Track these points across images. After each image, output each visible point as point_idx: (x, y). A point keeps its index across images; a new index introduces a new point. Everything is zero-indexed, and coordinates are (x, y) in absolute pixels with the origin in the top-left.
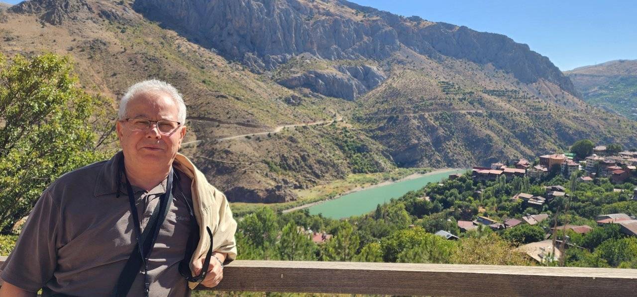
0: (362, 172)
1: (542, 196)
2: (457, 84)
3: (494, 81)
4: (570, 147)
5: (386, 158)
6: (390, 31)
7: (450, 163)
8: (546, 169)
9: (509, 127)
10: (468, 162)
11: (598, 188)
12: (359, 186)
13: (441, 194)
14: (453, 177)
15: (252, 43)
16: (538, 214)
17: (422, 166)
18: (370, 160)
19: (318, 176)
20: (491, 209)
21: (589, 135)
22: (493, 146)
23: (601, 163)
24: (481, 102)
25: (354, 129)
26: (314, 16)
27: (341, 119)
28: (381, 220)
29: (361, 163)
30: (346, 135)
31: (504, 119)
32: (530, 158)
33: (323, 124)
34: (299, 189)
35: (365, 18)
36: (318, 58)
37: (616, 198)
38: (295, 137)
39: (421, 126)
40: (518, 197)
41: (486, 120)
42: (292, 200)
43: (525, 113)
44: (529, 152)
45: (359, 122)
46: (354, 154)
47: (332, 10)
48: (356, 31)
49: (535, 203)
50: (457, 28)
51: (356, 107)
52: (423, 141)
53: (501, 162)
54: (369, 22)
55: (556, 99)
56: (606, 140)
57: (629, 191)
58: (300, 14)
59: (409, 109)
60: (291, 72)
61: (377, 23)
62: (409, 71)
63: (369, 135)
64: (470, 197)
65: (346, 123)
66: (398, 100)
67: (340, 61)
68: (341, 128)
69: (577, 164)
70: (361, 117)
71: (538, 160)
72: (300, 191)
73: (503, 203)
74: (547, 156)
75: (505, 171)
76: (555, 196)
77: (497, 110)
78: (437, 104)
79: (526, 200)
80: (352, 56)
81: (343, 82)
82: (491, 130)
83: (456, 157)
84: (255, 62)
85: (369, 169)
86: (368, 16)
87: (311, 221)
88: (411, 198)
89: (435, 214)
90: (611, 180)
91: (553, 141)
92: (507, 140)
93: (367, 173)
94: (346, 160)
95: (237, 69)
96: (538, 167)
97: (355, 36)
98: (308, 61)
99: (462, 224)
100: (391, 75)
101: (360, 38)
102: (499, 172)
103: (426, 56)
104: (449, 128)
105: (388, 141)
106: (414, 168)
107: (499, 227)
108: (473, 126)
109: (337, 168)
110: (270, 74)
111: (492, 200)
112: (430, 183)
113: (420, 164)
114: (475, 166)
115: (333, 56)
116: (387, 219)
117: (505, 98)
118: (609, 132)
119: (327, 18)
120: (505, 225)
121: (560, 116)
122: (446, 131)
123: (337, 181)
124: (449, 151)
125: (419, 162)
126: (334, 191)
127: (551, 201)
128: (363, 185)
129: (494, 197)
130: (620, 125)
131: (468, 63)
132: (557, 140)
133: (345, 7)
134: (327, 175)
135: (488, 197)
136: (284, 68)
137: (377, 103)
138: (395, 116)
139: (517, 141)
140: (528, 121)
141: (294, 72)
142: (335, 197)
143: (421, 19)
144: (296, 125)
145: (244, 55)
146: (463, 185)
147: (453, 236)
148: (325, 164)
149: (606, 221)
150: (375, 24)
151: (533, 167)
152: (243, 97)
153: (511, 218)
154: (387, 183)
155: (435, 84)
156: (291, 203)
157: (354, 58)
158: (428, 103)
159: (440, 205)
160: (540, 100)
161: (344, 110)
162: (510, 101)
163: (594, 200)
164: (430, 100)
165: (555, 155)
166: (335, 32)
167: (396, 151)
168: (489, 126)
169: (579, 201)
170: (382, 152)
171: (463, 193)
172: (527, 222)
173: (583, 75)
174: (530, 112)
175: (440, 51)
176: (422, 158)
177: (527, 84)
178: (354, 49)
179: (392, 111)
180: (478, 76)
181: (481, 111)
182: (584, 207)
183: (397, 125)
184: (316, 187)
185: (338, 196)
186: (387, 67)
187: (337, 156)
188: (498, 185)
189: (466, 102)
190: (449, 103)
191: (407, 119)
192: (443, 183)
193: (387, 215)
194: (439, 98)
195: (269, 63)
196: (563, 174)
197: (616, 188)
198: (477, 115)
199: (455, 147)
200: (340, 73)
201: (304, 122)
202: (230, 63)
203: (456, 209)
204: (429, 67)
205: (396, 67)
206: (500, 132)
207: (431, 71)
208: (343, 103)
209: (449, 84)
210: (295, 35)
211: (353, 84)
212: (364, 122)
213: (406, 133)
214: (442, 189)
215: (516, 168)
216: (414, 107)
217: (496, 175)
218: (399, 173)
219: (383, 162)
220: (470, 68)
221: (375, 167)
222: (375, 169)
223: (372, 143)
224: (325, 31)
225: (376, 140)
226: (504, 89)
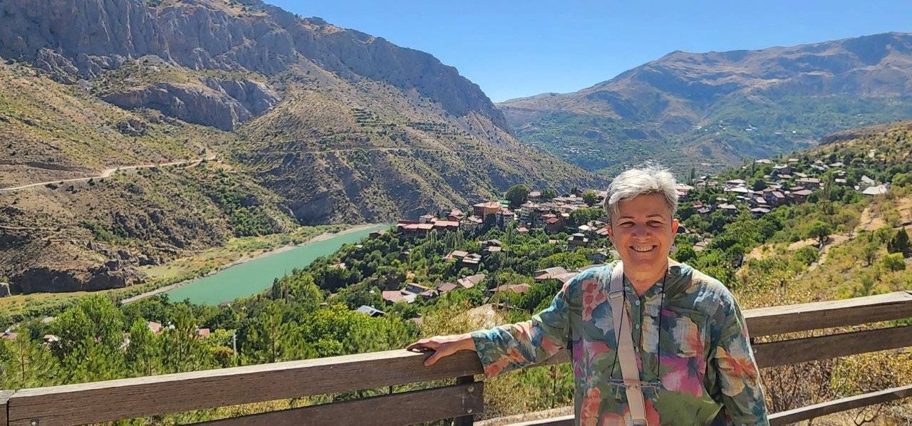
0: (250, 235)
1: (477, 253)
2: (375, 113)
3: (419, 111)
4: (505, 193)
5: (284, 213)
7: (370, 219)
8: (480, 221)
9: (438, 170)
10: (391, 215)
11: (534, 240)
12: (245, 254)
13: (358, 260)
14: (374, 236)
15: (52, 32)
16: (474, 275)
17: (334, 222)
18: (261, 217)
19: (179, 245)
20: (421, 273)
21: (522, 179)
22: (421, 193)
23: (536, 211)
24: (404, 137)
25: (235, 172)
27: (214, 157)
28: (281, 300)
29: (247, 222)
30: (222, 181)
31: (433, 159)
32: (463, 208)
33: (185, 165)
34: (148, 266)
35: (244, 12)
36: (172, 64)
37: (551, 250)
38: (137, 185)
39: (331, 168)
40: (451, 257)
41: (412, 161)
42: (138, 282)
43: (456, 153)
44: (461, 200)
45: (242, 162)
46: (236, 208)
48: (232, 30)
49: (470, 261)
50: (373, 39)
51: (237, 140)
52: (334, 188)
53: (431, 214)
54: (251, 18)
55: (488, 136)
56: (540, 185)
57: (563, 241)
59: (313, 145)
60: (127, 83)
62: (312, 92)
63: (257, 181)
64: (396, 260)
65: (223, 163)
66: (298, 131)
67: (208, 71)
68: (214, 171)
69: (512, 213)
70: (245, 154)
71: (471, 209)
72: (149, 268)
73: (435, 264)
74: (481, 205)
75: (435, 224)
76: (491, 252)
77: (424, 148)
78: (350, 139)
79: (460, 259)
80: (228, 66)
81: (214, 102)
82: (418, 173)
83: (377, 208)
84: (60, 64)
85: (261, 230)
86: (250, 10)
87: (173, 312)
88: (321, 266)
89: (353, 285)
90: (545, 230)
91: (487, 187)
92: (436, 186)
93: (257, 236)
94: (224, 218)
95: (25, 74)
96: (472, 218)
98: (156, 68)
99: (387, 295)
100: (287, 96)
101: (237, 39)
102: (429, 226)
103: (334, 72)
104: (367, 171)
105: (286, 189)
106: (324, 226)
107: (431, 295)
108: (396, 168)
109: (211, 230)
110: (88, 85)
111: (422, 262)
113: (332, 220)
114: (400, 220)
115: (196, 64)
116: (290, 298)
117: (432, 133)
118: (542, 175)
119: (185, 5)
120: (439, 291)
121: (493, 157)
122: (363, 174)
123: (212, 249)
124: (367, 201)
125: (329, 217)
126: (206, 265)
127: (486, 258)
128: (252, 253)
129: (424, 258)
130: (552, 168)
131: (387, 86)
132: (491, 185)
134: (194, 241)
135: (417, 259)
136: (114, 76)
137: (268, 135)
138: (295, 154)
139: (448, 187)
140: (459, 162)
141: (132, 84)
142: (209, 274)
143: (325, 22)
144: (140, 167)
145: (37, 51)
146: (387, 245)
147: (379, 311)
148: (190, 226)
149: (543, 277)
152: (37, 120)
153: (445, 282)
154: (287, 248)
155: (346, 111)
156: (137, 286)
157: (231, 68)
158: (339, 137)
159: (360, 273)
160: (472, 137)
161: (219, 145)
162: (438, 137)
163: (530, 254)
164: (341, 132)
165: (489, 203)
166: (199, 27)
167: (298, 202)
168: (415, 169)
169: (516, 255)
170: (278, 204)
171: (388, 255)
172: (462, 286)
173: (515, 109)
174: (461, 151)
175: (352, 69)
176: (333, 212)
177: (457, 117)
178: (229, 56)
179: (290, 147)
180: (401, 103)
181: (405, 150)
182: (521, 263)
183: (297, 167)
184: (177, 260)
185: (213, 271)
186: (279, 85)
187: (210, 213)
188: (429, 242)
189: (387, 137)
190: (366, 138)
191: (311, 159)
192: (362, 244)
193: (290, 293)
194: (352, 130)
195: (86, 67)
196: (499, 225)
197: (551, 239)
198: (401, 153)
199: (374, 196)
200: (209, 89)
201: (152, 161)
202: (11, 63)
203: (379, 276)
204: (337, 88)
205: (293, 87)
206: (428, 175)
207: (341, 93)
208: (216, 133)
209: (365, 113)
210: (130, 26)
211: (231, 106)
212: (250, 162)
213: (312, 178)
214: (361, 252)
215: (449, 220)
216: (320, 143)
217: (426, 230)
218: (303, 234)
219: (280, 219)
220: (390, 93)
221: (268, 226)
222: (269, 229)
223: (263, 193)
224: (183, 22)
225: (268, 188)
226: (431, 122)
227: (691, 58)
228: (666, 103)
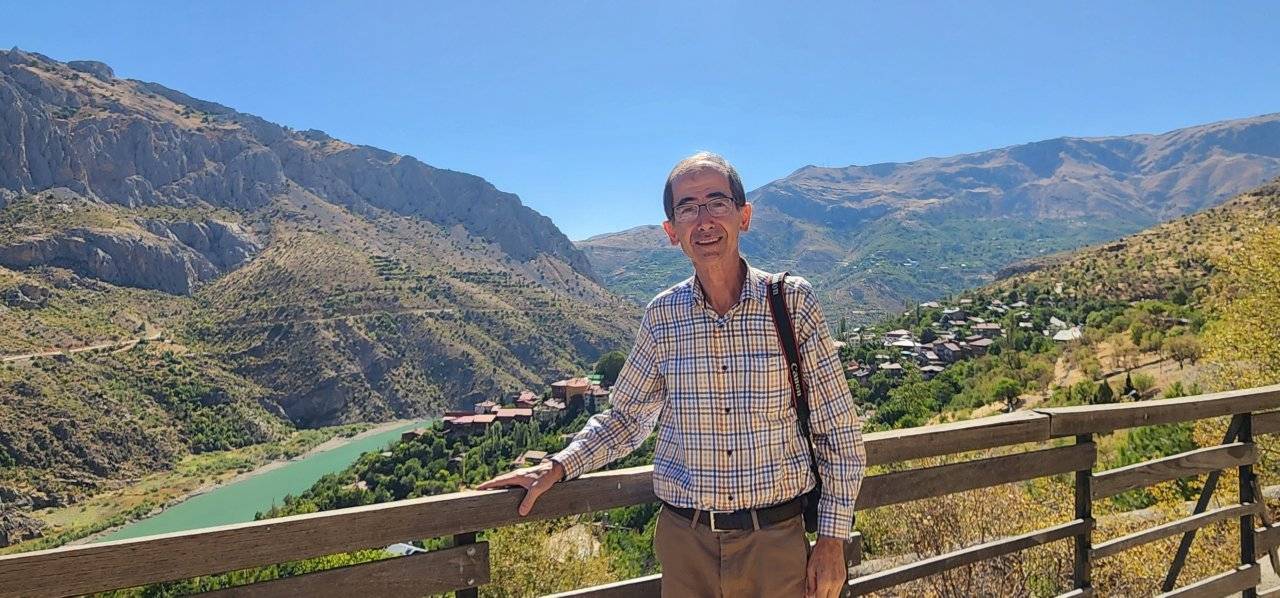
0: (216, 449)
2: (405, 261)
3: (468, 255)
4: (595, 365)
5: (271, 412)
6: (264, 153)
7: (402, 411)
8: (562, 406)
9: (499, 337)
10: (434, 406)
12: (208, 480)
13: (386, 474)
14: (409, 437)
17: (348, 421)
18: (234, 421)
19: (101, 472)
21: (617, 344)
22: (474, 372)
24: (448, 293)
25: (192, 355)
26: (78, 108)
27: (158, 335)
29: (212, 429)
30: (171, 371)
31: (491, 322)
32: (537, 389)
33: (111, 349)
34: (48, 509)
35: (205, 124)
36: (94, 201)
38: (32, 383)
39: (342, 343)
40: (524, 458)
41: (460, 326)
42: (30, 536)
43: (523, 312)
44: (533, 377)
45: (203, 339)
46: (194, 410)
47: (126, 101)
48: (186, 149)
50: (398, 159)
51: (194, 308)
52: (347, 371)
53: (492, 401)
55: (567, 287)
58: (41, 102)
59: (314, 310)
60: (18, 231)
61: (235, 137)
62: (310, 234)
63: (228, 367)
64: (442, 471)
65: (172, 343)
66: (290, 291)
67: (150, 209)
68: (159, 355)
69: (605, 392)
70: (208, 329)
71: (549, 390)
72: (50, 512)
74: (562, 383)
75: (498, 415)
77: (478, 308)
78: (368, 299)
80: (181, 201)
81: (159, 254)
82: (471, 343)
83: (412, 397)
85: (233, 439)
86: (214, 121)
88: (329, 488)
91: (569, 357)
92: (497, 361)
93: (227, 450)
94: (174, 425)
96: (551, 403)
97: (184, 157)
98: (65, 207)
100: (273, 242)
101: (195, 163)
102: (489, 418)
103: (343, 206)
104: (396, 343)
105: (273, 376)
106: (332, 428)
108: (438, 337)
109: (152, 446)
111: (482, 470)
112: (365, 453)
113: (344, 417)
114: (447, 411)
115: (131, 199)
117: (488, 286)
119: (115, 116)
121: (576, 315)
122: (389, 349)
123: (154, 475)
124: (397, 387)
125: (340, 414)
126: (145, 501)
128: (219, 477)
129: (484, 465)
131: (421, 223)
132: (574, 354)
133: (159, 97)
134: (126, 465)
135: (474, 467)
137: (244, 298)
138: (285, 324)
139: (515, 360)
140: (529, 325)
141: (26, 232)
142: (150, 514)
143: (328, 137)
144: (36, 355)
146: (428, 449)
147: (418, 549)
148: (119, 442)
150: (230, 137)
151: (543, 404)
154: (275, 465)
155: (362, 260)
157: (185, 204)
158: (353, 296)
159: (389, 494)
160: (544, 288)
161: (166, 316)
162: (497, 291)
164: (356, 291)
165: (574, 380)
166: (136, 148)
167: (291, 394)
168: (465, 337)
170: (261, 400)
171: (430, 465)
173: (602, 248)
174: (531, 309)
175: (368, 200)
176: (346, 405)
177: (523, 262)
178: (184, 186)
179: (279, 314)
180: (441, 247)
181: (450, 311)
183: (290, 342)
184: (96, 497)
185: (156, 510)
186: (261, 226)
187: (153, 420)
188: (490, 441)
189: (423, 295)
190: (392, 297)
191: (311, 330)
192: (392, 450)
194: (371, 287)
196: (589, 410)
198: (444, 317)
199: (406, 378)
200: (151, 235)
201: (57, 346)
204: (349, 228)
205: (281, 226)
206: (484, 345)
207: (353, 235)
208: (161, 299)
209: (390, 261)
210: (25, 146)
211: (185, 259)
212: (216, 339)
213: (311, 358)
214: (389, 462)
215: (517, 407)
216: (324, 306)
217: (485, 423)
218: (299, 442)
219: (263, 421)
220: (426, 232)
221: (246, 434)
222: (246, 437)
223: (236, 384)
224: (110, 143)
225: (244, 376)
226: (486, 271)
227: (827, 175)
228: (800, 235)
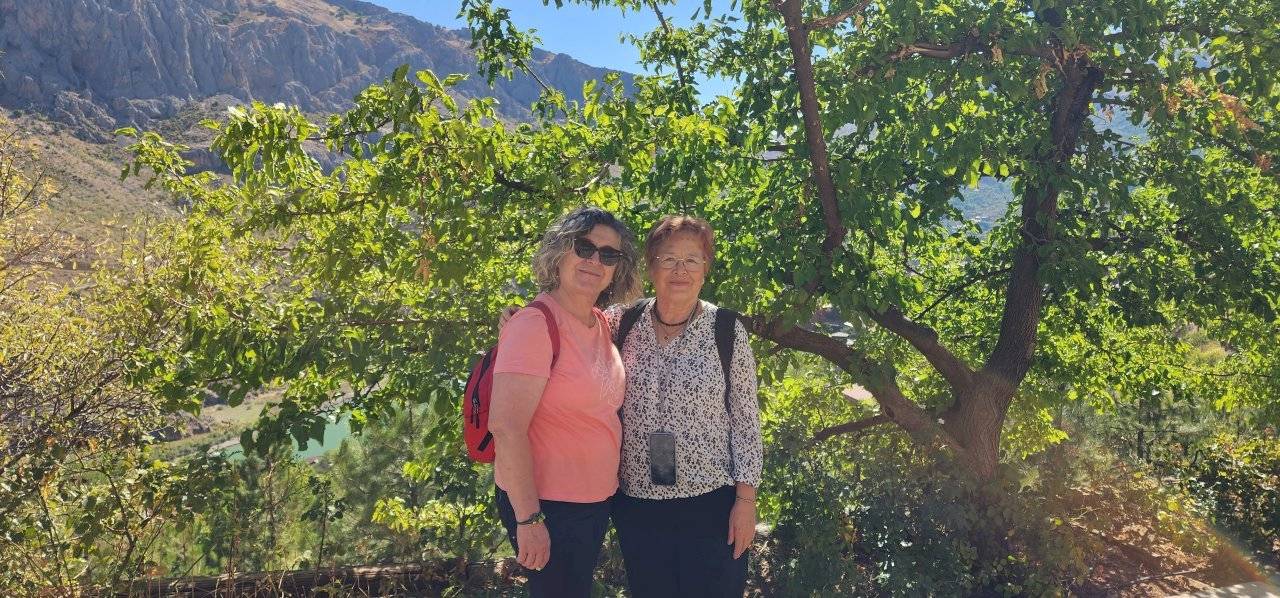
6: (415, 55)
26: (237, 13)
42: (200, 431)
47: (282, 4)
48: (341, 52)
50: (552, 58)
54: (369, 36)
61: (388, 39)
72: (219, 409)
84: (89, 114)
97: (340, 62)
101: (350, 66)
119: (271, 20)
136: (168, 128)
141: (194, 139)
145: (55, 97)
150: (383, 40)
166: (293, 52)
178: (340, 91)
195: (127, 117)
202: (17, 115)
224: (268, 45)
